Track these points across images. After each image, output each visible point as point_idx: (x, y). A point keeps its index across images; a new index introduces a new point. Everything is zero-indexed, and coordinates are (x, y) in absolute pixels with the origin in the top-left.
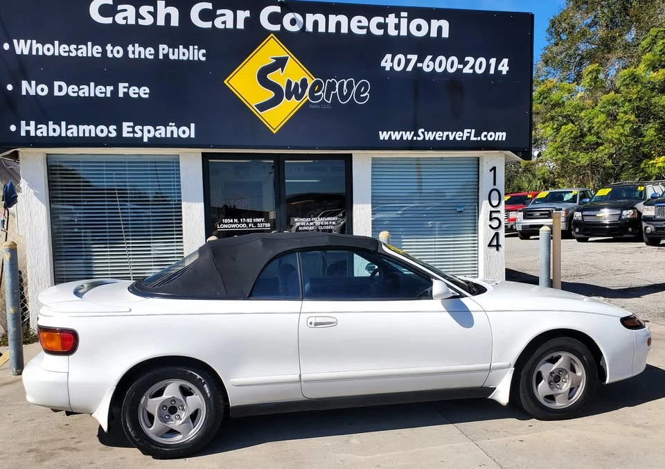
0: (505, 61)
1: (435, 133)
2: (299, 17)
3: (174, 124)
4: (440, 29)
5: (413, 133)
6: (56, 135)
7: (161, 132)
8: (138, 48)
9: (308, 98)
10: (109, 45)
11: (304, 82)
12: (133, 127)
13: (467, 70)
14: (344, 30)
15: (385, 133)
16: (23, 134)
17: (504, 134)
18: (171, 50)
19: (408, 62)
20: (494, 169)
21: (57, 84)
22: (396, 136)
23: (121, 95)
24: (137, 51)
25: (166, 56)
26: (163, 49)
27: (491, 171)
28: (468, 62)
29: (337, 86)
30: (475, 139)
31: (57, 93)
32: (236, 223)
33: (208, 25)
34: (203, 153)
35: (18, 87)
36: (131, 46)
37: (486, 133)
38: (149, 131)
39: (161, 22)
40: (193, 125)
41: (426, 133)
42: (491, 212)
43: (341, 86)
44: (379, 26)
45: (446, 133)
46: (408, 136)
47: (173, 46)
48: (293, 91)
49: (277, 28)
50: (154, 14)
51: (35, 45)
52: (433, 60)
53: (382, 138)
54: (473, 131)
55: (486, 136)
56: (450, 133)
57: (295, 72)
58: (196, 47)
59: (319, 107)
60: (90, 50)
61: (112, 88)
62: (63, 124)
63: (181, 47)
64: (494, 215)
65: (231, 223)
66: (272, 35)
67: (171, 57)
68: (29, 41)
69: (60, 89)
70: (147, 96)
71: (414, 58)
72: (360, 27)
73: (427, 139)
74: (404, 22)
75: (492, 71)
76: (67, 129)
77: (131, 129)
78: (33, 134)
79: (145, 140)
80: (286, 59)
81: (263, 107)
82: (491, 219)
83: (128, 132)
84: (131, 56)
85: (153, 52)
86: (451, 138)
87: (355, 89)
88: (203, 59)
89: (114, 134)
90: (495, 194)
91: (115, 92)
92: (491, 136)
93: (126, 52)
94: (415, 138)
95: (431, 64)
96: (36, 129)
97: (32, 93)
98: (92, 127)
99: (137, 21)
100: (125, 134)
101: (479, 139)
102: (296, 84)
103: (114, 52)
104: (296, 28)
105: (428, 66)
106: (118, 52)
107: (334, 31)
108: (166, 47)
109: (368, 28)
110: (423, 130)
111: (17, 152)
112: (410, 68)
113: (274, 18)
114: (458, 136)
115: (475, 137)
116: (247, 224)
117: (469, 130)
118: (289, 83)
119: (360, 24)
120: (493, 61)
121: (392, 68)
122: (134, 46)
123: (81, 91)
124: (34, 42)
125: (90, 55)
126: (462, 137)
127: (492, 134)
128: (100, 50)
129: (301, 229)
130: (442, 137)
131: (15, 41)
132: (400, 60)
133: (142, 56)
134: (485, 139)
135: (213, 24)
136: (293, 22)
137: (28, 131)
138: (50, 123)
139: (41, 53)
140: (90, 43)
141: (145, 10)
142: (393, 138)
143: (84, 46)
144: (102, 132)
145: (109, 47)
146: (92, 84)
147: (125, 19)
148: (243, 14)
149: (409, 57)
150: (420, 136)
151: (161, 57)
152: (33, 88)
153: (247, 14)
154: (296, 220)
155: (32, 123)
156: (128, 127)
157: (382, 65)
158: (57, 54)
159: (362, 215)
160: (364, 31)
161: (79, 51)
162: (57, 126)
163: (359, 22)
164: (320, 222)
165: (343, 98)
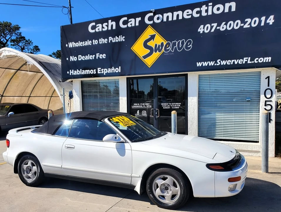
0: (272, 17)
1: (226, 61)
2: (160, 16)
3: (114, 67)
4: (230, 7)
5: (214, 62)
6: (79, 74)
7: (110, 71)
8: (102, 40)
9: (164, 50)
10: (94, 40)
11: (162, 44)
12: (101, 70)
13: (246, 26)
14: (180, 18)
15: (200, 63)
16: (70, 74)
17: (270, 58)
18: (113, 38)
19: (212, 27)
20: (268, 77)
21: (79, 56)
22: (205, 64)
23: (97, 58)
24: (103, 41)
25: (111, 41)
26: (110, 38)
27: (266, 78)
28: (247, 21)
29: (177, 44)
30: (251, 62)
31: (79, 59)
32: (139, 105)
33: (126, 26)
34: (127, 78)
35: (69, 58)
36: (100, 39)
37: (258, 59)
38: (106, 71)
39: (110, 28)
40: (120, 67)
41: (221, 61)
42: (266, 101)
43: (179, 43)
44: (197, 12)
45: (233, 61)
46: (212, 63)
48: (158, 49)
49: (151, 22)
50: (107, 26)
51: (74, 44)
52: (226, 24)
53: (198, 65)
54: (249, 58)
55: (257, 60)
56: (235, 60)
57: (159, 40)
58: (121, 36)
59: (168, 54)
60: (88, 43)
62: (81, 70)
63: (116, 37)
64: (268, 103)
65: (137, 105)
66: (149, 26)
67: (113, 41)
68: (72, 43)
69: (80, 58)
70: (105, 57)
71: (215, 25)
72: (188, 15)
73: (222, 64)
74: (210, 8)
75: (262, 24)
76: (82, 72)
77: (100, 70)
79: (105, 74)
81: (145, 57)
82: (266, 105)
83: (100, 72)
84: (100, 43)
85: (107, 40)
86: (236, 63)
87: (185, 44)
88: (124, 40)
89: (95, 73)
90: (269, 92)
91: (95, 57)
92: (261, 60)
93: (99, 41)
94: (215, 64)
95: (225, 26)
96: (74, 72)
97: (73, 60)
98: (89, 70)
99: (102, 29)
100: (99, 73)
101: (253, 62)
102: (159, 45)
103: (95, 42)
104: (159, 21)
105: (223, 28)
106: (96, 42)
107: (176, 19)
108: (111, 37)
109: (192, 15)
110: (220, 60)
111: (72, 80)
112: (213, 30)
113: (151, 19)
114: (240, 61)
116: (143, 106)
117: (247, 58)
118: (156, 45)
120: (263, 19)
121: (203, 32)
122: (101, 39)
123: (86, 58)
124: (74, 42)
125: (88, 45)
126: (243, 62)
127: (262, 59)
128: (91, 42)
129: (164, 108)
130: (231, 63)
131: (69, 43)
132: (208, 27)
133: (104, 43)
134: (257, 62)
135: (127, 25)
136: (158, 19)
137: (72, 73)
138: (77, 70)
139: (75, 46)
140: (88, 40)
141: (105, 24)
142: (204, 65)
143: (86, 42)
144: (92, 72)
145: (94, 41)
146: (89, 55)
147: (99, 29)
148: (138, 19)
149: (212, 25)
150: (218, 63)
151: (109, 42)
152: (73, 59)
153: (140, 19)
154: (162, 104)
155: (73, 70)
156: (99, 70)
157: (198, 31)
158: (79, 46)
159: (193, 102)
160: (190, 17)
161: (85, 44)
162: (79, 71)
163: (188, 12)
164: (173, 105)
165: (180, 49)
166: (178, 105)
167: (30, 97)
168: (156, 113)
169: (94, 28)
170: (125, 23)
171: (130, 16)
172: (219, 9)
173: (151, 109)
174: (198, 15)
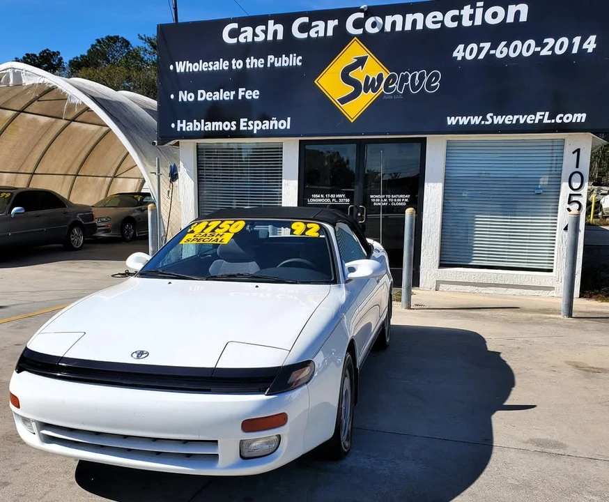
0: (593, 38)
1: (504, 117)
2: (379, 20)
3: (275, 119)
4: (518, 14)
5: (481, 117)
6: (198, 129)
7: (267, 125)
8: (253, 60)
9: (383, 90)
11: (380, 77)
12: (247, 122)
13: (545, 52)
14: (419, 26)
15: (453, 118)
16: (179, 130)
17: (584, 115)
18: (276, 59)
19: (480, 50)
20: (578, 151)
21: (199, 92)
22: (464, 121)
23: (240, 98)
24: (253, 63)
25: (272, 64)
26: (271, 58)
27: (574, 153)
28: (547, 44)
29: (410, 78)
30: (549, 121)
31: (199, 99)
32: (322, 198)
33: (305, 36)
34: (300, 141)
35: (177, 96)
36: (248, 59)
37: (562, 115)
38: (258, 125)
39: (270, 37)
40: (289, 119)
41: (495, 117)
42: (571, 195)
43: (414, 77)
44: (454, 19)
45: (516, 117)
46: (476, 120)
47: (278, 56)
48: (370, 85)
49: (360, 31)
50: (265, 32)
51: (190, 65)
52: (508, 46)
53: (449, 123)
54: (547, 113)
55: (561, 119)
56: (521, 116)
57: (374, 68)
58: (295, 55)
59: (392, 97)
60: (221, 65)
61: (234, 92)
62: (203, 121)
63: (284, 56)
64: (574, 198)
65: (318, 198)
66: (355, 38)
67: (276, 65)
68: (185, 62)
69: (202, 96)
70: (258, 97)
71: (487, 45)
72: (434, 22)
73: (495, 122)
74: (479, 12)
75: (575, 50)
76: (205, 125)
77: (245, 124)
78: (184, 129)
79: (255, 132)
80: (366, 57)
81: (343, 101)
82: (570, 202)
83: (244, 126)
84: (248, 66)
85: (263, 62)
86: (522, 121)
87: (426, 80)
88: (300, 64)
89: (234, 128)
90: (577, 176)
91: (236, 96)
92: (568, 118)
93: (245, 64)
94: (483, 123)
95: (505, 50)
96: (186, 126)
97: (185, 100)
98: (220, 123)
99: (253, 39)
100: (242, 128)
101: (553, 121)
102: (374, 78)
103: (237, 64)
104: (376, 30)
105: (501, 52)
106: (239, 65)
107: (410, 29)
108: (272, 57)
109: (442, 22)
110: (492, 114)
111: (178, 142)
112: (481, 56)
113: (359, 24)
114: (530, 119)
115: (548, 119)
116: (331, 199)
117: (543, 113)
118: (367, 78)
119: (435, 20)
120: (577, 40)
121: (464, 57)
122: (250, 59)
123: (215, 96)
124: (188, 62)
125: (221, 68)
126: (534, 120)
127: (570, 115)
128: (228, 64)
129: (375, 204)
130: (512, 121)
131: (177, 63)
132: (472, 49)
133: (256, 66)
134: (560, 121)
135: (309, 34)
136: (374, 25)
137: (181, 128)
138: (195, 121)
139: (191, 70)
140: (221, 60)
141: (259, 29)
142: (461, 123)
143: (217, 62)
144: (227, 126)
145: (234, 61)
146: (222, 90)
147: (246, 38)
148: (332, 24)
149: (482, 45)
150: (488, 121)
151: (269, 65)
152: (185, 96)
153: (336, 22)
154: (371, 196)
155: (184, 121)
156: (244, 122)
157: (454, 55)
158: (201, 70)
159: (433, 193)
160: (438, 26)
161: (215, 66)
162: (198, 124)
163: (435, 17)
164: (394, 199)
165: (415, 88)
166: (403, 200)
167: (33, 174)
168: (359, 214)
169: (234, 34)
170: (304, 28)
171: (315, 16)
172: (496, 15)
173: (349, 205)
174: (455, 24)
